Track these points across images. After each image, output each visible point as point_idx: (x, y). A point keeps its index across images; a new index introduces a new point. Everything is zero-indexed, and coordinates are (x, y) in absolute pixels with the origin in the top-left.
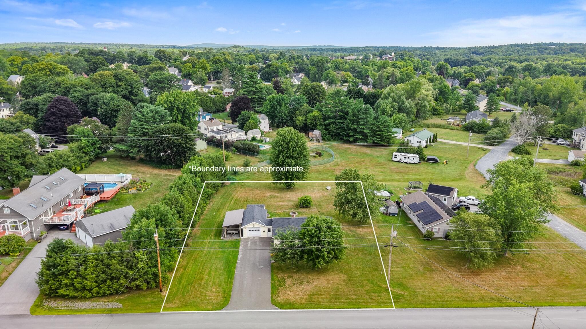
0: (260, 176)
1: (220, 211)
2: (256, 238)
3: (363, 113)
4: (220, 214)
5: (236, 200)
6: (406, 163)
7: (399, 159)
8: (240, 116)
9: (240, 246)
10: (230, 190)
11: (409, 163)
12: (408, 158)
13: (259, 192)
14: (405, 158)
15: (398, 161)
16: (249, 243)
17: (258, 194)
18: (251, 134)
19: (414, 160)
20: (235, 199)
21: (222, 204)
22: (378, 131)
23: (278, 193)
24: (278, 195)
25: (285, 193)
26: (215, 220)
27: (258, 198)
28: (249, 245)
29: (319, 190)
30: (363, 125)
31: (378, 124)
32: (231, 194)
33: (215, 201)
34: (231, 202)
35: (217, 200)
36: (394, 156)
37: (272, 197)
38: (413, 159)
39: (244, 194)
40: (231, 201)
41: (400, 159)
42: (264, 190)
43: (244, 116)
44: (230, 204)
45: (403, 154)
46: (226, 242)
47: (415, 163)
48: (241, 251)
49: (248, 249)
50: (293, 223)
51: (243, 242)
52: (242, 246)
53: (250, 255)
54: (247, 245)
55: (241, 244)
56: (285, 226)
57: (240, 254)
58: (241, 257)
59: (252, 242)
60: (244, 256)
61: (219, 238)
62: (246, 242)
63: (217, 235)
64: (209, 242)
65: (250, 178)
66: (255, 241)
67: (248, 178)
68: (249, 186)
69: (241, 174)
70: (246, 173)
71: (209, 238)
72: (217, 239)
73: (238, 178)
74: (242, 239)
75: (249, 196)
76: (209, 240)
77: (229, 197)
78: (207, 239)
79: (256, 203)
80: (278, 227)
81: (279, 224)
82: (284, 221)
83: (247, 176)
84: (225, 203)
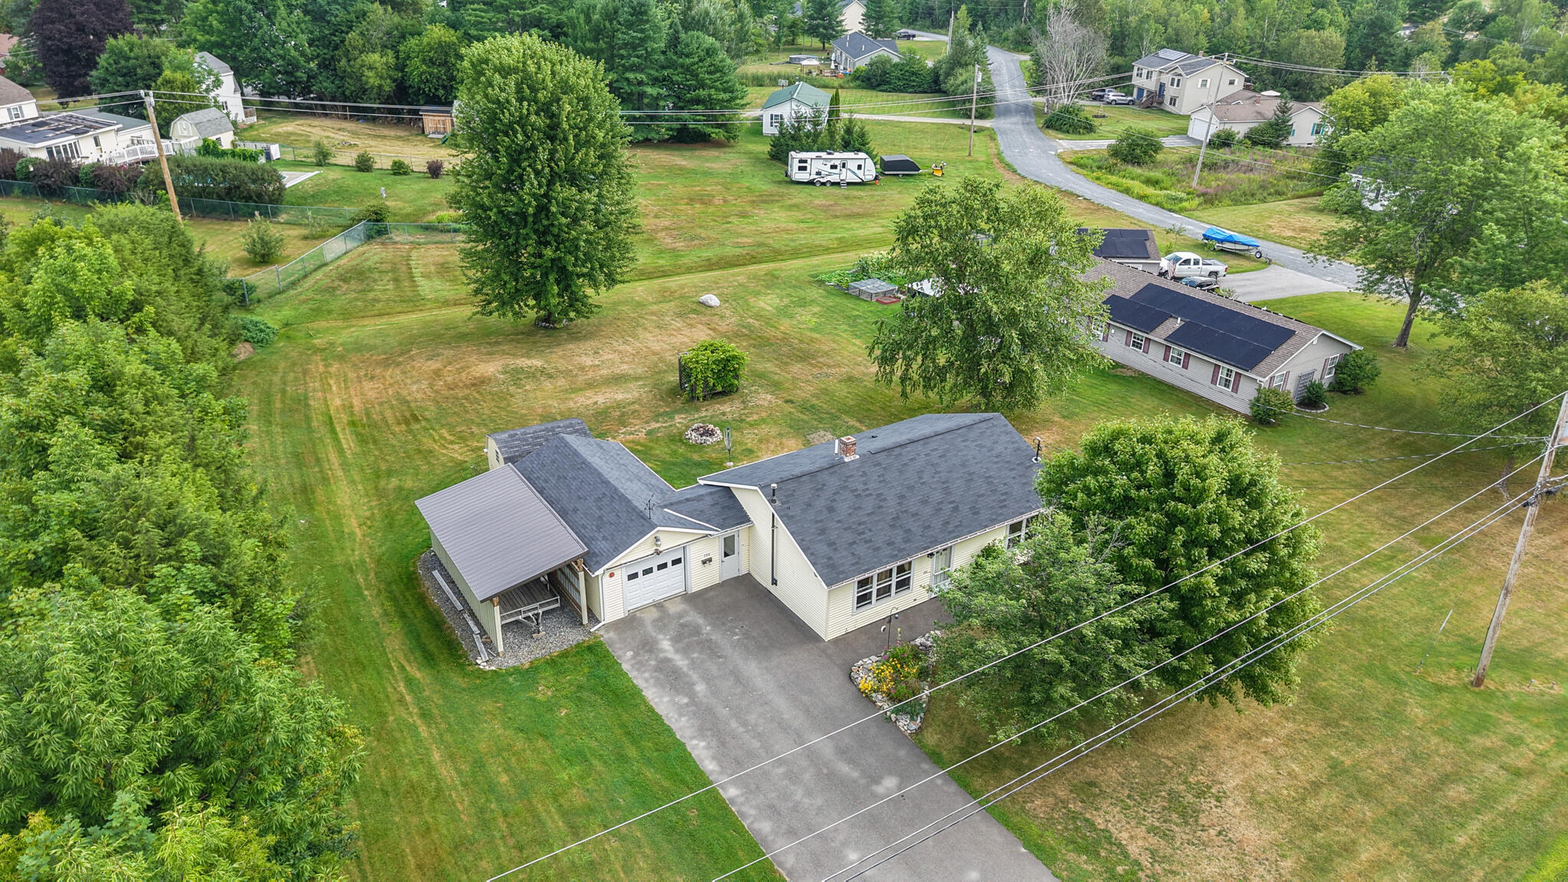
0: (371, 295)
1: (320, 494)
2: (674, 608)
3: (630, 25)
4: (337, 517)
5: (353, 424)
6: (837, 184)
7: (814, 172)
8: (103, 59)
9: (639, 682)
10: (276, 379)
11: (849, 184)
12: (844, 166)
13: (434, 365)
14: (834, 167)
15: (811, 183)
16: (666, 644)
17: (437, 373)
18: (192, 130)
19: (860, 173)
20: (345, 418)
21: (299, 460)
22: (689, 88)
23: (527, 355)
24: (537, 362)
25: (559, 351)
26: (339, 559)
27: (460, 393)
28: (680, 662)
29: (680, 315)
30: (633, 68)
31: (688, 61)
32: (303, 401)
34: (337, 440)
36: (796, 164)
37: (517, 376)
38: (859, 167)
39: (367, 385)
40: (333, 431)
41: (818, 173)
42: (448, 353)
43: (128, 59)
44: (341, 451)
45: (824, 155)
46: (528, 675)
47: (863, 183)
48: (673, 715)
49: (700, 688)
50: (871, 486)
51: (630, 654)
52: (646, 680)
53: (745, 724)
54: (667, 660)
55: (625, 667)
56: (843, 507)
57: (692, 738)
58: (714, 758)
59: (676, 640)
60: (723, 744)
61: (462, 666)
62: (648, 646)
63: (432, 647)
64: (425, 715)
65: (330, 312)
66: (683, 626)
67: (317, 312)
68: (359, 347)
69: (270, 297)
70: (292, 292)
71: (402, 688)
72: (457, 680)
73: (268, 317)
74: (607, 636)
75: (405, 393)
76: (408, 698)
77: (308, 419)
78: (394, 698)
79: (478, 420)
80: (817, 522)
81: (809, 505)
82: (824, 485)
83: (304, 302)
84: (315, 453)
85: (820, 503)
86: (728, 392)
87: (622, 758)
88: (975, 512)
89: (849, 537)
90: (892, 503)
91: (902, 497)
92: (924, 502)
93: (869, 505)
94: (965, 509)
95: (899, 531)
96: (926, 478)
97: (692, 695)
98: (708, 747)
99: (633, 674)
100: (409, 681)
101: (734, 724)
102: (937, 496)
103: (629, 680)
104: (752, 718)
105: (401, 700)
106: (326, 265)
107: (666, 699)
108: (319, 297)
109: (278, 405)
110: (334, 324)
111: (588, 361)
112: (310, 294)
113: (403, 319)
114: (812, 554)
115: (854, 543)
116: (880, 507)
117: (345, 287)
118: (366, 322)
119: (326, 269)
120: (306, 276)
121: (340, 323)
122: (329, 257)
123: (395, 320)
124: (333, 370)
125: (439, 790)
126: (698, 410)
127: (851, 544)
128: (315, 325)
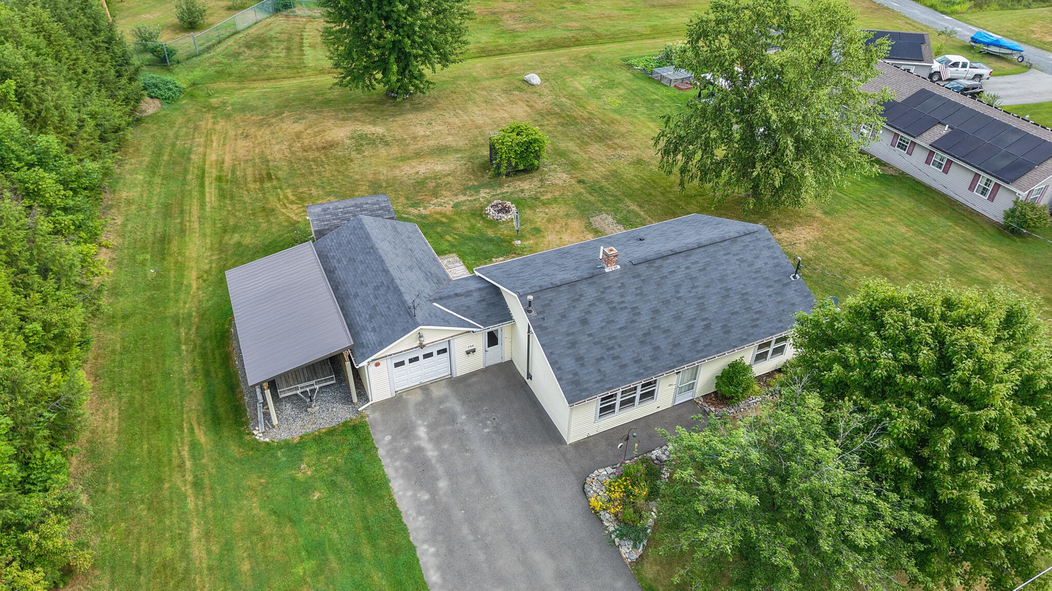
0: (266, 61)
1: (174, 247)
2: (437, 392)
4: (181, 268)
5: (219, 179)
9: (390, 471)
10: (171, 133)
13: (298, 127)
16: (422, 432)
17: (298, 136)
20: (215, 173)
21: (167, 211)
23: (374, 123)
24: (379, 130)
25: (400, 120)
26: (171, 311)
27: (311, 155)
28: (431, 453)
32: (185, 155)
33: (129, 202)
34: (202, 193)
35: (134, 193)
37: (361, 141)
39: (241, 143)
40: (202, 185)
42: (312, 117)
44: (202, 205)
46: (294, 449)
48: (412, 512)
49: (443, 484)
50: (628, 298)
51: (388, 438)
52: (396, 470)
53: (475, 531)
54: (420, 449)
55: (381, 452)
56: (596, 320)
57: (424, 542)
58: (439, 568)
59: (431, 427)
60: (450, 552)
61: (240, 435)
62: (406, 431)
63: (221, 411)
64: (197, 484)
65: (230, 74)
66: (441, 412)
67: (222, 74)
68: (245, 108)
69: (187, 59)
70: (206, 55)
71: (186, 453)
72: (234, 450)
73: (181, 78)
74: (373, 417)
75: (268, 152)
76: (188, 464)
77: (186, 171)
78: (176, 462)
79: (318, 182)
80: (568, 335)
81: (564, 316)
82: (581, 295)
83: (214, 64)
84: (182, 205)
85: (575, 315)
86: (529, 170)
87: (357, 557)
88: (727, 330)
89: (597, 352)
90: (645, 320)
91: (656, 311)
92: (677, 318)
93: (622, 318)
94: (717, 328)
95: (648, 348)
96: (683, 292)
97: (433, 491)
98: (436, 555)
99: (385, 461)
100: (194, 445)
101: (465, 530)
102: (691, 312)
103: (381, 467)
104: (483, 525)
105: (181, 466)
106: (237, 33)
107: (409, 493)
108: (226, 61)
109: (166, 158)
110: (230, 85)
111: (420, 131)
112: (220, 58)
113: (286, 84)
114: (559, 369)
115: (602, 358)
116: (633, 322)
117: (248, 52)
118: (256, 85)
119: (237, 36)
120: (220, 42)
121: (235, 85)
122: (240, 27)
123: (278, 84)
124: (218, 127)
125: (187, 571)
126: (501, 185)
127: (598, 360)
128: (215, 86)
